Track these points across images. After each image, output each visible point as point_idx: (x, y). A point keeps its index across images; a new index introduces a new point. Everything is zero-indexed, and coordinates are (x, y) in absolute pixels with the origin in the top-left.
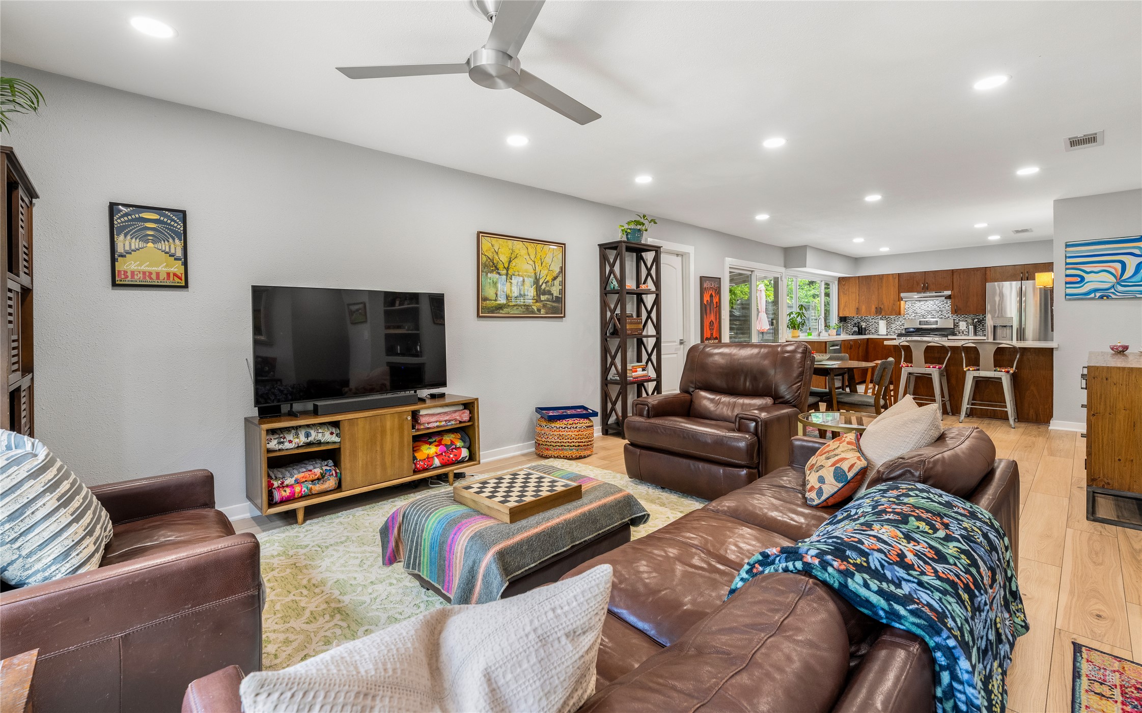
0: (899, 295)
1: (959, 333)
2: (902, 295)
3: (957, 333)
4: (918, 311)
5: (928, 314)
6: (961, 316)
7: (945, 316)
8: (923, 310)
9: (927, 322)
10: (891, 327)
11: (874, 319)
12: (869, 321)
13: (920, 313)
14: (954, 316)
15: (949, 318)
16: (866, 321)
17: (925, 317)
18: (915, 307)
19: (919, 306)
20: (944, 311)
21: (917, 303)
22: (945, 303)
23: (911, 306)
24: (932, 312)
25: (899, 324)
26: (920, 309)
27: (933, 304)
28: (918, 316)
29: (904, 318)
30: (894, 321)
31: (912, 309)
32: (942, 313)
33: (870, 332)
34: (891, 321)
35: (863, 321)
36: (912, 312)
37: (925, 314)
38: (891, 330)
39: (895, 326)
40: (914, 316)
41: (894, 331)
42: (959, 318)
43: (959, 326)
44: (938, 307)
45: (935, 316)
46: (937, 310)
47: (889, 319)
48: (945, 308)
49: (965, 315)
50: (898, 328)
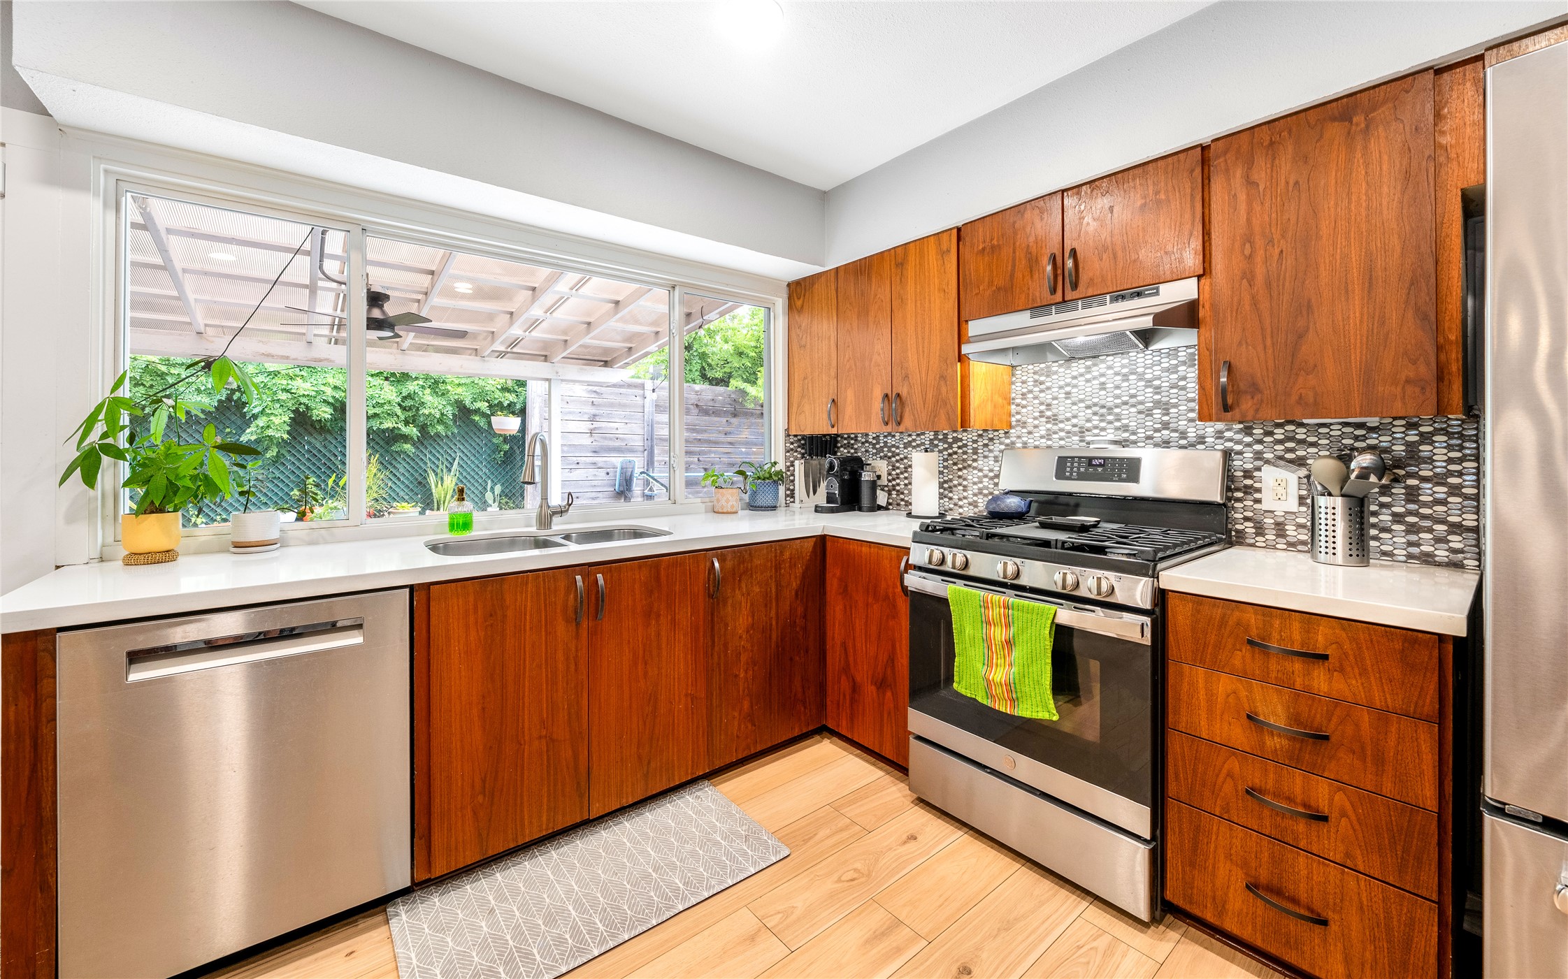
0: (957, 328)
1: (1260, 531)
2: (969, 327)
3: (1249, 528)
4: (1062, 408)
5: (1103, 425)
6: (1270, 434)
7: (1183, 435)
8: (1082, 405)
9: (1090, 464)
10: (965, 483)
11: (914, 444)
12: (898, 455)
13: (1068, 420)
14: (1227, 434)
15: (1202, 447)
16: (890, 454)
17: (1088, 439)
18: (1048, 388)
19: (1068, 385)
20: (1176, 406)
21: (1056, 373)
22: (1184, 363)
23: (1034, 386)
24: (1117, 410)
25: (991, 471)
26: (1069, 401)
27: (1125, 371)
28: (1062, 434)
29: (1007, 441)
30: (975, 457)
31: (1035, 398)
32: (1168, 414)
33: (902, 500)
34: (965, 457)
35: (882, 454)
36: (1037, 414)
37: (1088, 420)
38: (965, 494)
39: (976, 480)
40: (1043, 433)
41: (975, 498)
42: (1260, 442)
43: (1259, 490)
44: (1146, 387)
45: (1134, 433)
46: (1142, 403)
47: (959, 447)
48: (1184, 388)
49: (1290, 428)
50: (987, 488)
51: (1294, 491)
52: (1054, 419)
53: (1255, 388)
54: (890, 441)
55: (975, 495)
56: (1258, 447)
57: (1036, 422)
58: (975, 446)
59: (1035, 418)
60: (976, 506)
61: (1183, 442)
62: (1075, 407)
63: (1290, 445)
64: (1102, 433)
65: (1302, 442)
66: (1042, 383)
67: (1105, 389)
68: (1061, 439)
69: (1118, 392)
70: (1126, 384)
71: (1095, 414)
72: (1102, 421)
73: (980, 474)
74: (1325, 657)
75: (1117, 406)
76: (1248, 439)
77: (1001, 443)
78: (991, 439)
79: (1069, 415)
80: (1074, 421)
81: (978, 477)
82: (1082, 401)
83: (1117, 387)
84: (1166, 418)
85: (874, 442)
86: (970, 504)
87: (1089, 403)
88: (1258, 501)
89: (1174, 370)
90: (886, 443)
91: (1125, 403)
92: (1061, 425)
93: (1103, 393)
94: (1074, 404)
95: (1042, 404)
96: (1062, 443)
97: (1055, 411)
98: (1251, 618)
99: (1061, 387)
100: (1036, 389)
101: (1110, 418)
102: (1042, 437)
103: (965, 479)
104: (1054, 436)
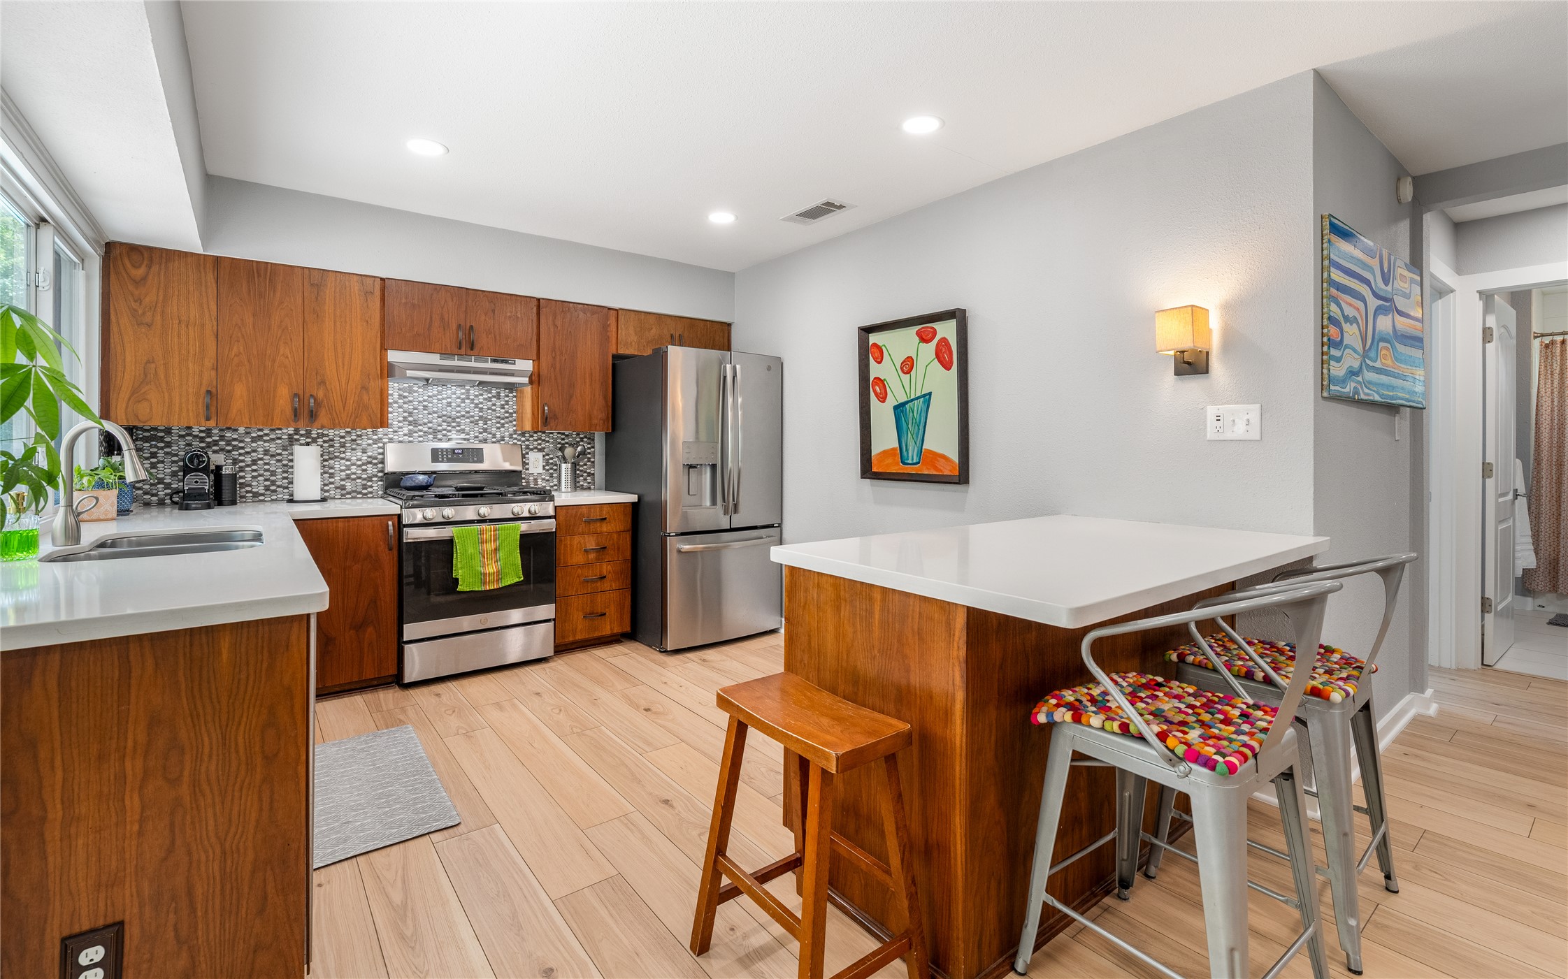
0: (383, 357)
1: (528, 483)
2: (394, 356)
3: (524, 483)
4: (421, 416)
5: (449, 428)
6: (532, 436)
7: (494, 436)
8: (435, 415)
9: (454, 453)
10: (331, 471)
11: (265, 438)
12: (242, 448)
13: (425, 424)
14: (515, 436)
15: (503, 442)
16: (229, 448)
17: (440, 437)
18: (410, 401)
19: (424, 401)
20: (490, 420)
21: (416, 392)
22: (494, 397)
23: (399, 399)
24: (459, 420)
25: (358, 460)
26: (426, 412)
27: (463, 396)
28: (421, 433)
29: (375, 437)
30: (343, 449)
31: (400, 407)
32: (486, 424)
33: (248, 492)
34: (331, 449)
35: (215, 448)
36: (401, 419)
37: (439, 426)
38: (332, 480)
39: (343, 468)
40: (406, 432)
41: (343, 483)
42: (528, 440)
43: (528, 464)
44: (475, 407)
45: (468, 434)
46: (473, 416)
47: (324, 442)
48: (494, 410)
49: (540, 434)
50: (354, 474)
51: (541, 463)
52: (415, 423)
53: (555, 417)
54: (228, 434)
55: (342, 480)
56: (527, 443)
57: (401, 424)
58: (342, 440)
59: (399, 422)
60: (345, 489)
61: (494, 440)
62: (430, 416)
63: (540, 442)
64: (449, 434)
65: (544, 440)
66: (405, 397)
67: (450, 406)
68: (420, 436)
69: (458, 409)
70: (463, 405)
71: (443, 421)
72: (448, 426)
73: (348, 463)
74: (605, 519)
75: (458, 418)
76: (523, 439)
77: (368, 439)
78: (360, 436)
79: (426, 421)
80: (430, 425)
81: (346, 466)
82: (435, 412)
83: (459, 406)
84: (485, 426)
85: (203, 435)
86: (336, 488)
87: (440, 414)
88: (527, 469)
89: (489, 399)
90: (222, 438)
91: (463, 416)
92: (420, 428)
93: (449, 408)
94: (429, 414)
95: (405, 412)
96: (421, 439)
97: (416, 417)
98: (585, 510)
99: (420, 402)
100: (401, 401)
101: (454, 424)
102: (405, 435)
103: (332, 468)
104: (414, 434)
